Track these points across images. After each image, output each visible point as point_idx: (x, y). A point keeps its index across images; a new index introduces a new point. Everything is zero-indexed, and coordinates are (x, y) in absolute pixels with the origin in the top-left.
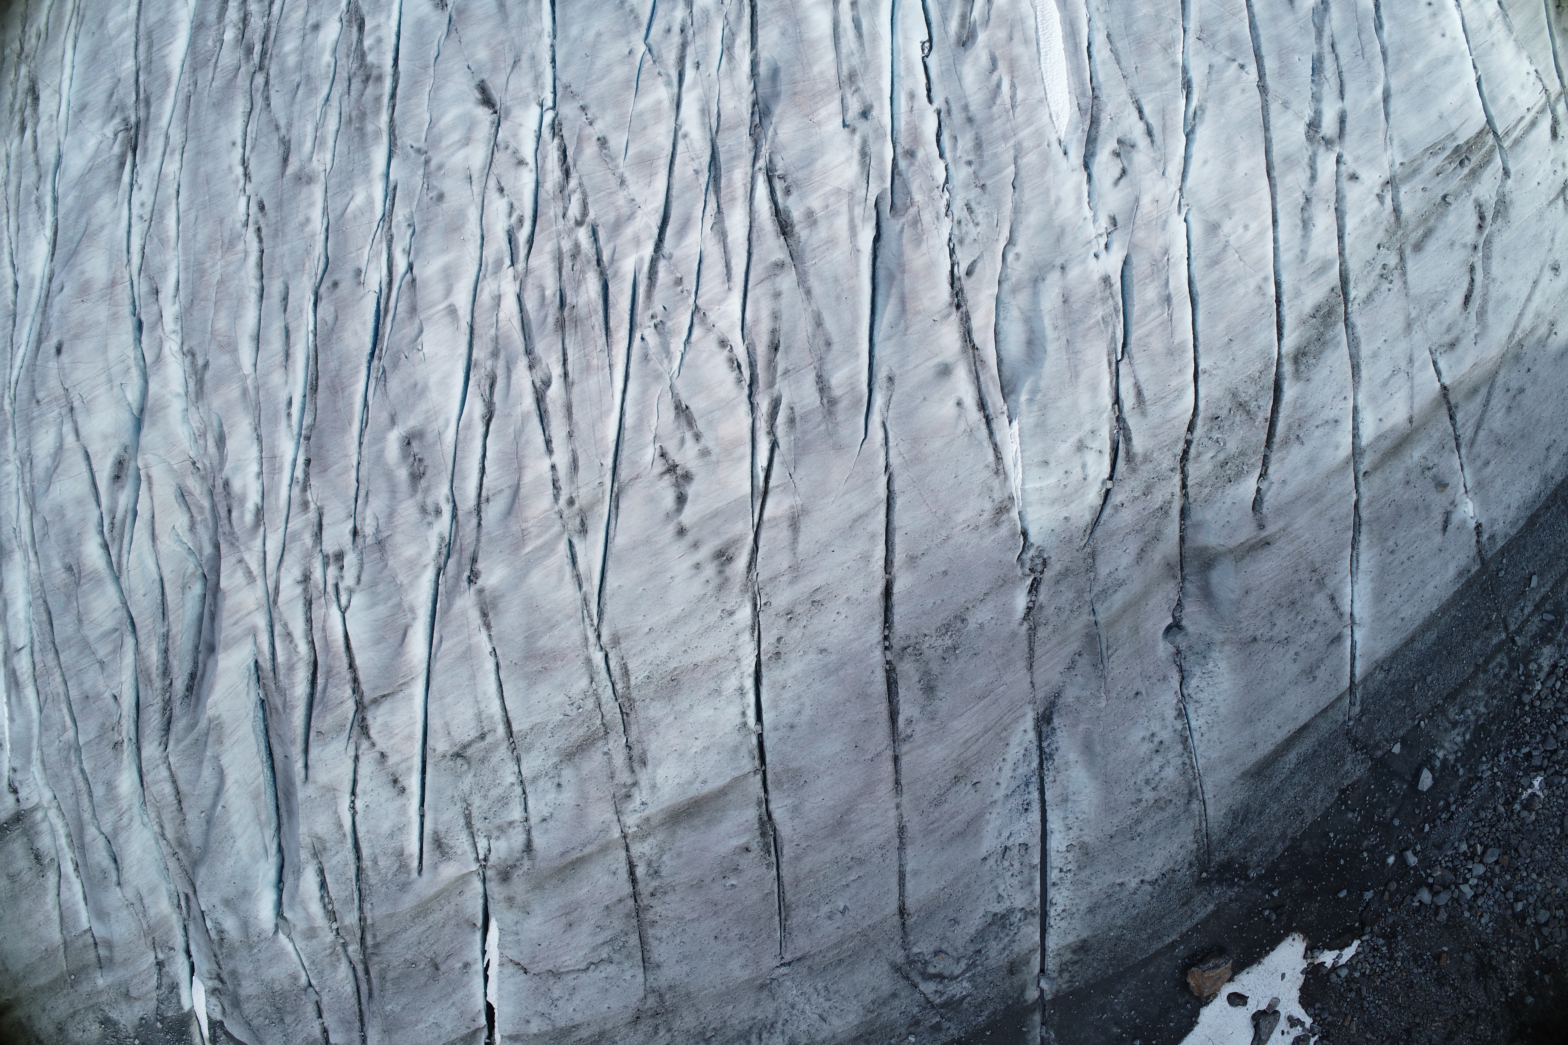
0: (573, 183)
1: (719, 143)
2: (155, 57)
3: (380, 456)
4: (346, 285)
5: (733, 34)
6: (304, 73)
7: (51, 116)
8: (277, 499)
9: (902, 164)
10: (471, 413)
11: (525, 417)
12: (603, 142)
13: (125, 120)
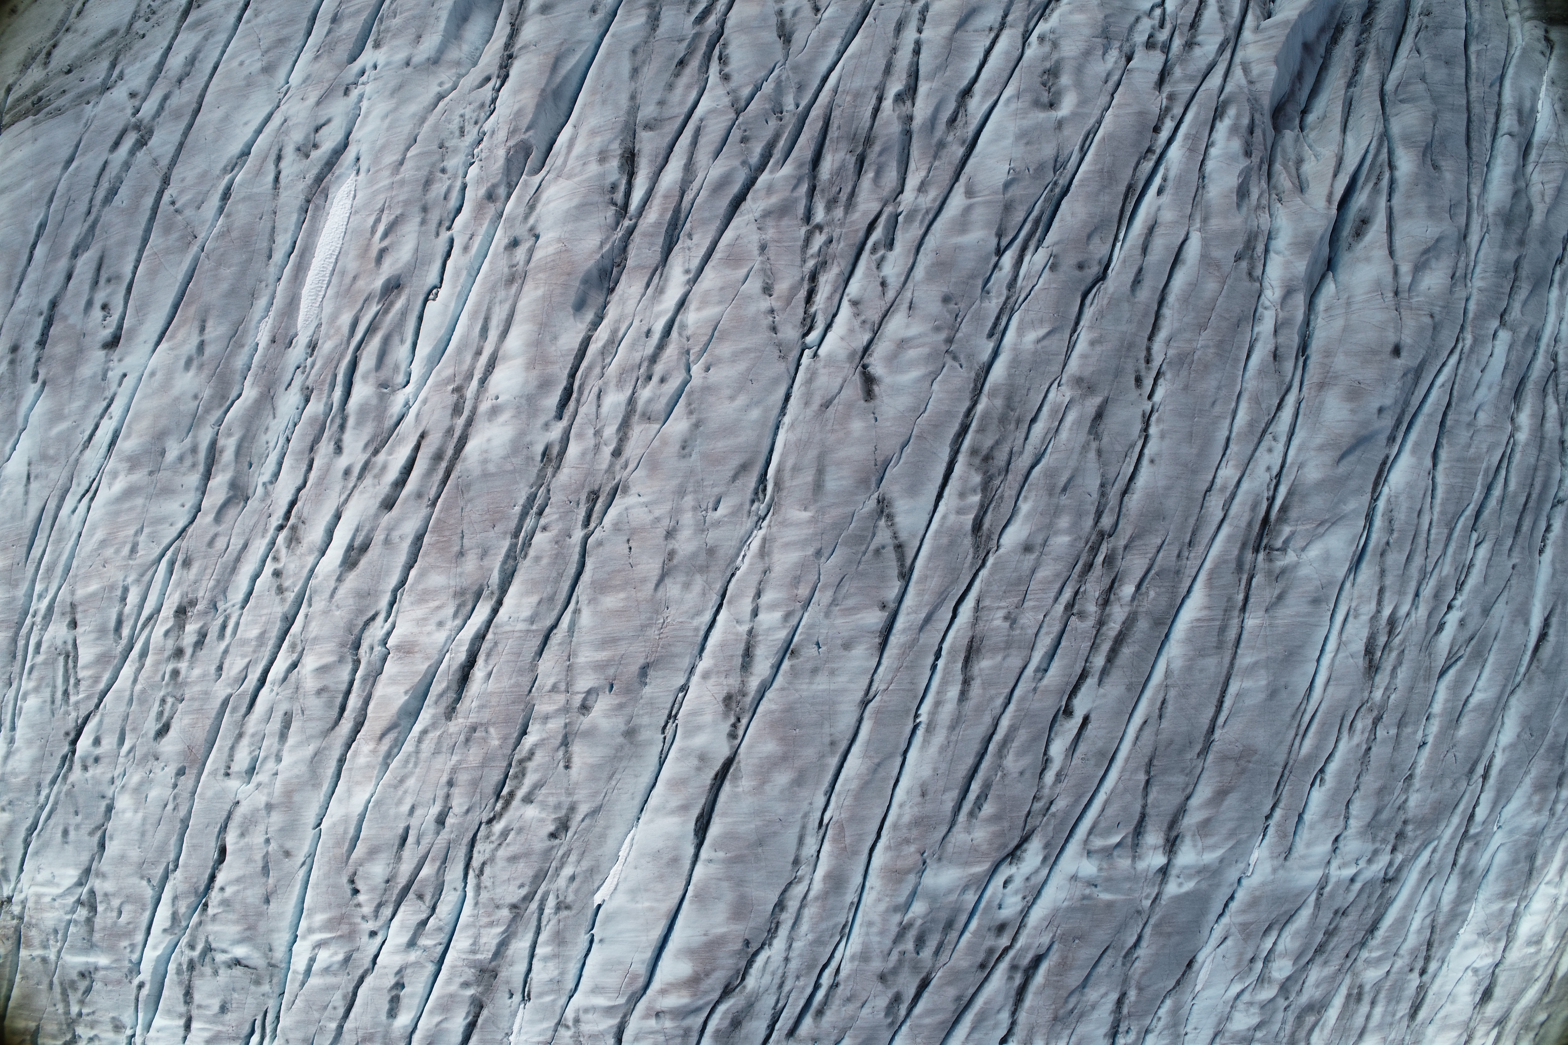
0: (811, 263)
1: (658, 257)
2: (1219, 614)
3: (1083, 102)
4: (1069, 261)
5: (603, 353)
6: (1055, 500)
7: (1355, 617)
8: (1198, 114)
9: (502, 191)
10: (982, 102)
11: (931, 77)
12: (767, 290)
13: (1270, 560)
